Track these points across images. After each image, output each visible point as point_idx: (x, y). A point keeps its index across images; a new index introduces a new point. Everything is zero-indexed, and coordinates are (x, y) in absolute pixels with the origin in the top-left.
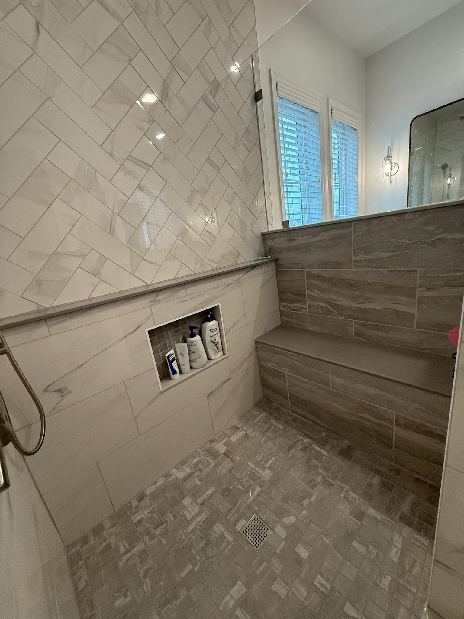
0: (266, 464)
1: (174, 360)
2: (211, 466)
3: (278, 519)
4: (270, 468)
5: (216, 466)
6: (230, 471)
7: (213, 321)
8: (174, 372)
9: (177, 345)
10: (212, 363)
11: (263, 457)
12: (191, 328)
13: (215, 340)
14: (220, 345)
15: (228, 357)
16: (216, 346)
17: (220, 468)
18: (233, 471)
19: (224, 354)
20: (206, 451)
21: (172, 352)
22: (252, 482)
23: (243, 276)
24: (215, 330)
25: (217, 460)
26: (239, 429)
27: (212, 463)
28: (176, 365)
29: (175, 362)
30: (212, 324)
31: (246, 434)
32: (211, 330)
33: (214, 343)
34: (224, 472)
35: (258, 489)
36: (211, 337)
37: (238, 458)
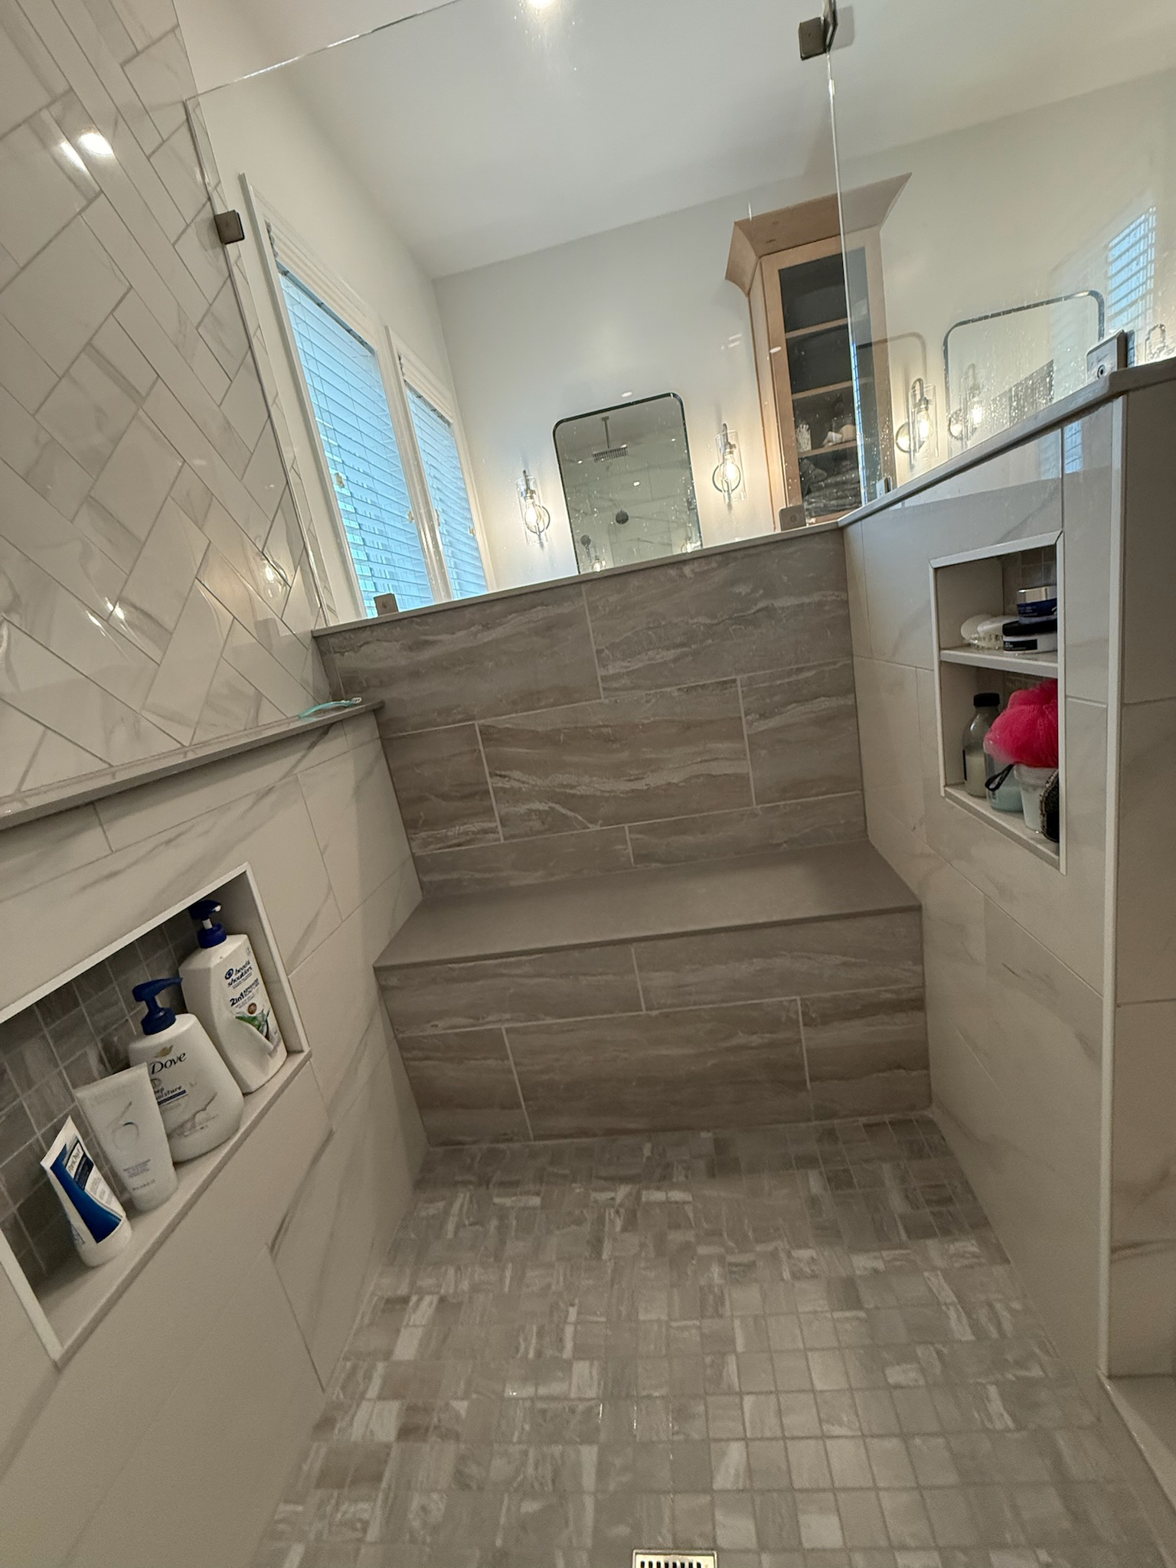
0: (561, 1349)
1: (86, 1166)
2: (373, 1534)
3: (704, 1499)
4: (582, 1352)
5: (395, 1512)
6: (461, 1480)
7: (229, 938)
8: (101, 1225)
9: (84, 1094)
10: (260, 1102)
11: (540, 1334)
12: (143, 993)
13: (252, 1008)
14: (272, 1021)
15: (309, 1056)
16: (262, 1032)
17: (416, 1503)
18: (473, 1470)
19: (290, 1052)
20: (318, 1486)
21: (68, 1133)
22: (557, 1449)
23: (299, 761)
24: (244, 972)
25: (384, 1485)
26: (405, 1300)
27: (369, 1510)
28: (103, 1186)
29: (95, 1173)
30: (231, 950)
31: (442, 1300)
32: (229, 974)
33: (251, 1021)
34: (437, 1505)
35: (589, 1455)
36: (233, 1002)
37: (461, 1407)
